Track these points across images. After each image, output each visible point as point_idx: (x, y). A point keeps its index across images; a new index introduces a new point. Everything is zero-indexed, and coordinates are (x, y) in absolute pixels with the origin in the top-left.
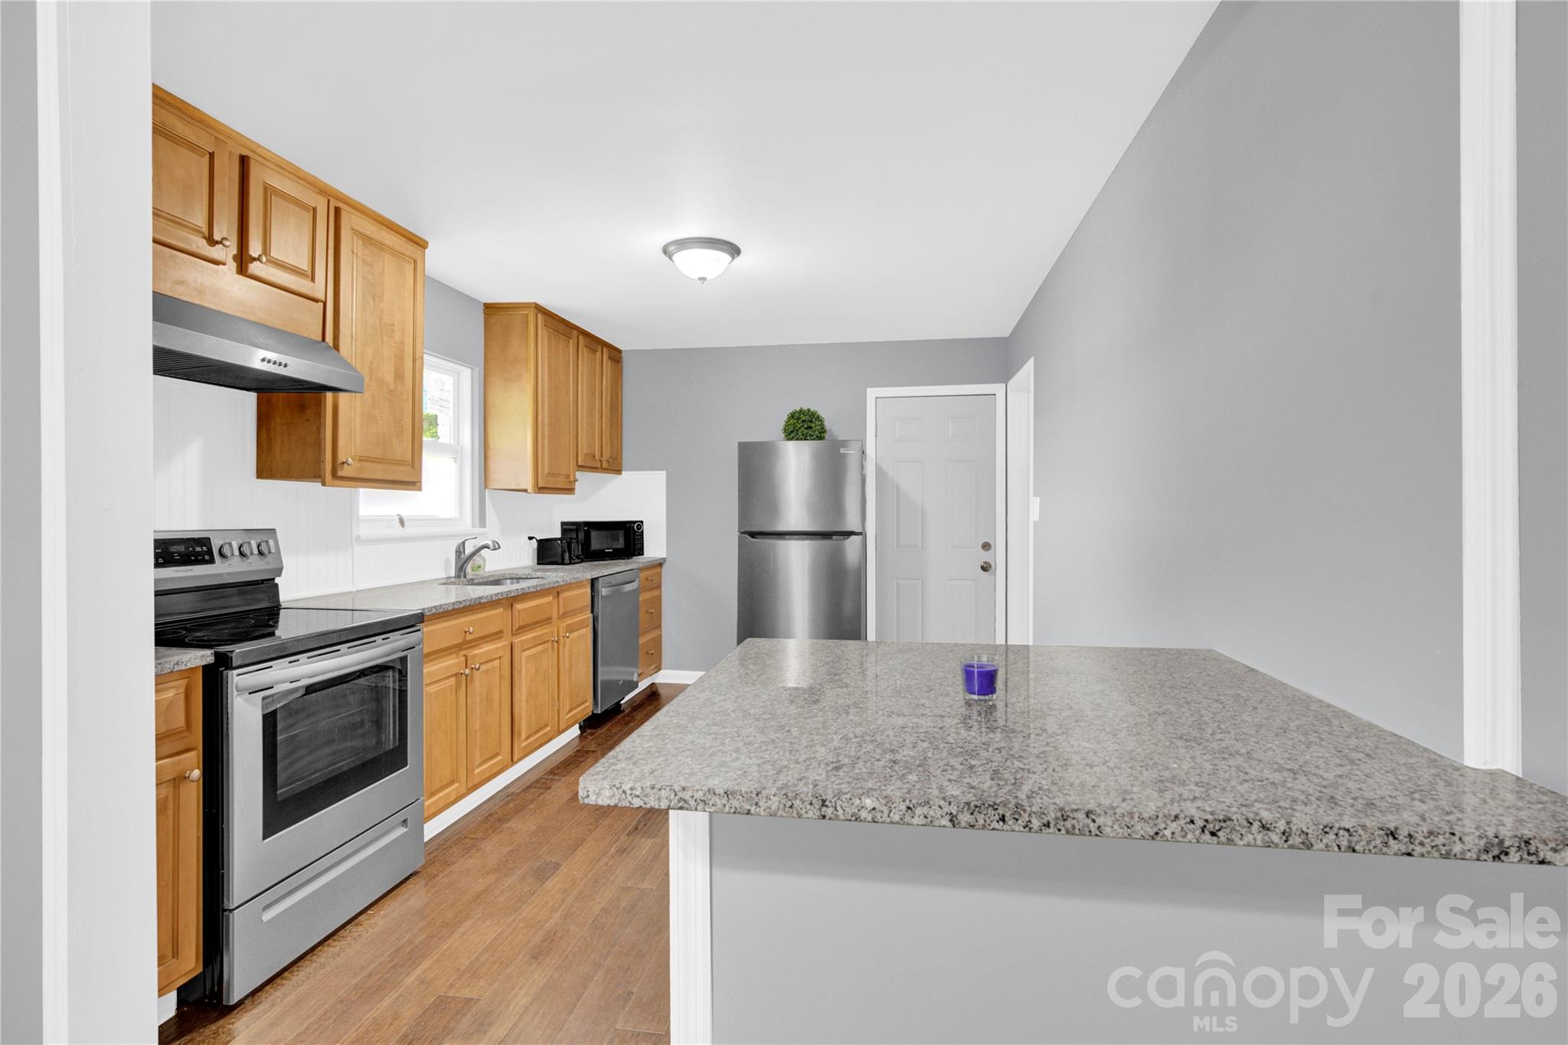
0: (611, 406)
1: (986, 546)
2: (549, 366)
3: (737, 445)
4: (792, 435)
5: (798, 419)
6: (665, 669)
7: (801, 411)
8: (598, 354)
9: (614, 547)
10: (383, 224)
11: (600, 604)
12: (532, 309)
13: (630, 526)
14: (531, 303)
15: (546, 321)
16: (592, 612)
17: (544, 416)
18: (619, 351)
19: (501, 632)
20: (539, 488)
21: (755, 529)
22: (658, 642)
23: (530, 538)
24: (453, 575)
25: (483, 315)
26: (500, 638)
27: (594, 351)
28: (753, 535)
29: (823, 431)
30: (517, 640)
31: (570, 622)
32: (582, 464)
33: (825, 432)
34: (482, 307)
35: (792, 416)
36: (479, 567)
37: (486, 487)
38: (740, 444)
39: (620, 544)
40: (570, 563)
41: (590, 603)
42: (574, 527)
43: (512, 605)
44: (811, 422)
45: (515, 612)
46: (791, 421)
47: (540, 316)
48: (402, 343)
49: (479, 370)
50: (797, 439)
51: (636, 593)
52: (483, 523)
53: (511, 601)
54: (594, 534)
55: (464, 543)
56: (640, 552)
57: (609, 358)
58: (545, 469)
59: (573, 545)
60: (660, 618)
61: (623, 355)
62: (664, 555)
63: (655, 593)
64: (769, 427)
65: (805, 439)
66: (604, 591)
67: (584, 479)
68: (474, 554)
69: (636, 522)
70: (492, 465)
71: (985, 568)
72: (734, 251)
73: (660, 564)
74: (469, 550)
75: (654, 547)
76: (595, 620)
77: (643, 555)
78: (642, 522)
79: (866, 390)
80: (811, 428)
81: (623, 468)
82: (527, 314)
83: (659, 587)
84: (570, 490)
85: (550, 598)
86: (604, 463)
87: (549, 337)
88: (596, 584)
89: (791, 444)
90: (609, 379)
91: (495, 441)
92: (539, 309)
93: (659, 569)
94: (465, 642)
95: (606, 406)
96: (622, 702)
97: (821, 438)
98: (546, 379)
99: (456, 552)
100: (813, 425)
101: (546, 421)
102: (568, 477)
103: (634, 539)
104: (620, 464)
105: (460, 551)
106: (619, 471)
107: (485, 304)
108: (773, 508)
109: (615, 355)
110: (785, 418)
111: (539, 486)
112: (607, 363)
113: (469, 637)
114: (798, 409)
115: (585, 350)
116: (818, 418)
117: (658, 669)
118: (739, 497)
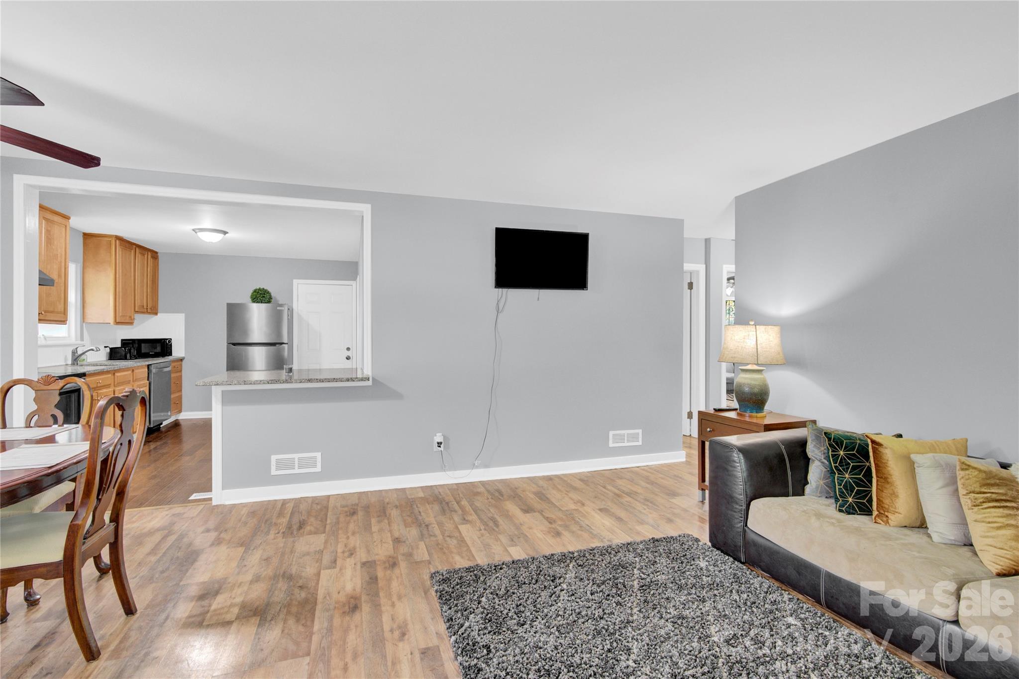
0: (152, 281)
1: (348, 349)
2: (122, 265)
3: (226, 305)
4: (255, 300)
5: (258, 292)
6: (185, 411)
7: (260, 289)
8: (146, 256)
9: (155, 351)
10: (54, 213)
11: (152, 376)
12: (114, 238)
13: (164, 341)
14: (113, 235)
15: (121, 243)
16: (148, 380)
17: (120, 288)
18: (156, 253)
19: (110, 384)
20: (117, 323)
21: (235, 342)
22: (180, 398)
23: (105, 347)
24: (70, 363)
25: (82, 238)
26: (109, 387)
27: (144, 255)
28: (234, 344)
29: (271, 298)
30: (117, 389)
31: (138, 384)
32: (138, 310)
33: (271, 299)
34: (82, 234)
35: (255, 291)
36: (84, 360)
37: (84, 322)
38: (227, 304)
39: (158, 349)
40: (131, 359)
41: (147, 375)
42: (131, 342)
43: (114, 374)
44: (265, 294)
45: (116, 377)
46: (254, 294)
47: (117, 241)
48: (61, 262)
49: (80, 265)
50: (257, 303)
51: (169, 372)
52: (82, 339)
53: (113, 372)
54: (143, 345)
55: (77, 348)
56: (170, 354)
57: (152, 257)
58: (120, 313)
59: (132, 351)
60: (181, 386)
61: (159, 254)
62: (184, 356)
63: (178, 374)
64: (243, 296)
65: (262, 302)
66: (154, 370)
67: (138, 317)
68: (83, 353)
69: (167, 339)
70: (88, 311)
71: (348, 358)
72: (225, 233)
73: (181, 360)
74: (80, 352)
75: (178, 351)
76: (150, 384)
77: (171, 355)
78: (171, 339)
79: (293, 281)
80: (264, 297)
81: (159, 311)
82: (110, 241)
83: (181, 371)
84: (131, 323)
85: (130, 372)
86: (148, 310)
87: (122, 251)
88: (150, 367)
89: (255, 305)
90: (151, 268)
91: (89, 299)
92: (118, 238)
93: (181, 363)
94: (97, 387)
95: (150, 281)
96: (161, 426)
97: (269, 302)
98: (121, 271)
99: (72, 352)
100: (265, 296)
101: (121, 290)
102: (130, 317)
103: (167, 348)
104: (157, 310)
105: (74, 353)
106: (156, 314)
107: (83, 233)
108: (245, 331)
109: (154, 255)
110: (252, 292)
111: (117, 321)
112: (150, 259)
113: (99, 385)
114: (258, 288)
115: (140, 256)
116: (268, 292)
117: (180, 411)
118: (227, 328)
